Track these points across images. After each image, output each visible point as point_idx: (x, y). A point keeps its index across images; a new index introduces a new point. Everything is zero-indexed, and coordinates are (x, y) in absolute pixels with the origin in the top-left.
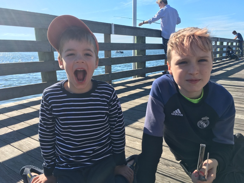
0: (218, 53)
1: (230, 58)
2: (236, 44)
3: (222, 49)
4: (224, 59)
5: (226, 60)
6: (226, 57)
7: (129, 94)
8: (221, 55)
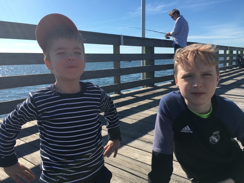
1: (240, 67)
3: (231, 58)
4: (234, 67)
7: (138, 105)
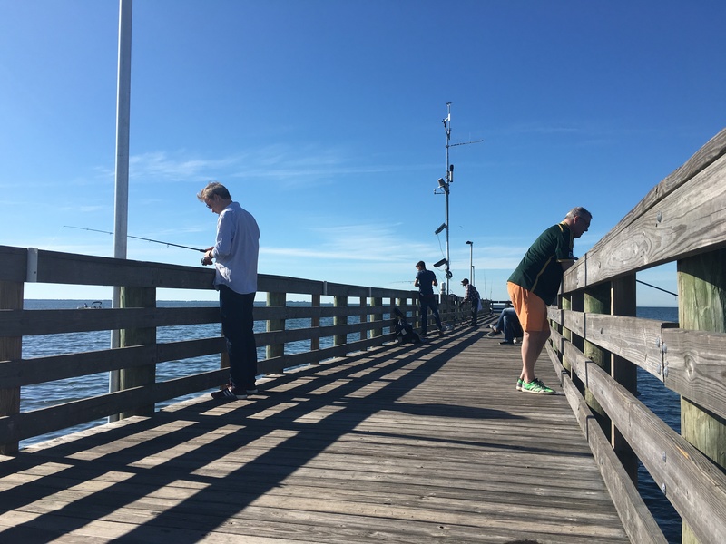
0: (370, 326)
1: (401, 338)
2: (414, 302)
3: (378, 316)
4: (386, 341)
5: (391, 343)
6: (391, 338)
8: (378, 332)
